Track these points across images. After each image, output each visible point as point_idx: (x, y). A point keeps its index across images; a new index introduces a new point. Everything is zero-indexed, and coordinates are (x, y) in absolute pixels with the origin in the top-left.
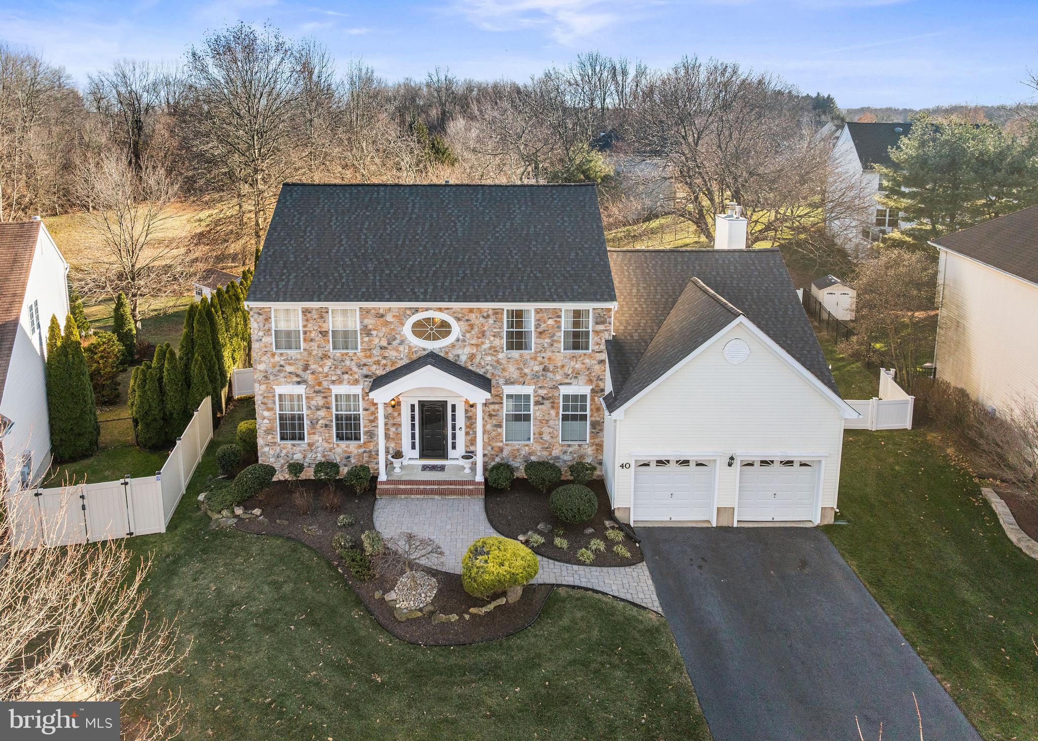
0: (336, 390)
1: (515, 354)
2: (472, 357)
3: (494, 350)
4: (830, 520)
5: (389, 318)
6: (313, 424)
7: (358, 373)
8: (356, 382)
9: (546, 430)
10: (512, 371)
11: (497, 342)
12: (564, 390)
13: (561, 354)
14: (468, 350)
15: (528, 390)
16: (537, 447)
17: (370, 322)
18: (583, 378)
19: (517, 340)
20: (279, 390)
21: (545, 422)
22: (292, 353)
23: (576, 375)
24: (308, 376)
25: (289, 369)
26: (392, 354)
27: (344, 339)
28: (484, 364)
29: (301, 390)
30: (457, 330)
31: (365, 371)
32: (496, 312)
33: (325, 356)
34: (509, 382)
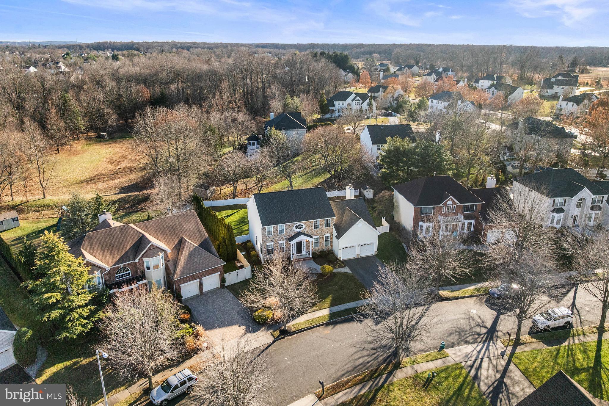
0: (280, 242)
1: (316, 229)
2: (307, 231)
3: (312, 229)
4: (376, 254)
5: (291, 226)
6: (275, 250)
7: (284, 238)
8: (284, 240)
9: (322, 244)
10: (315, 233)
11: (312, 228)
12: (325, 236)
13: (325, 228)
14: (306, 230)
15: (318, 237)
16: (320, 248)
17: (287, 227)
18: (329, 233)
19: (316, 227)
20: (268, 244)
21: (321, 243)
22: (271, 236)
23: (328, 232)
24: (274, 240)
25: (270, 239)
26: (291, 233)
27: (281, 231)
28: (310, 233)
29: (272, 243)
30: (304, 226)
31: (286, 237)
32: (312, 222)
33: (278, 235)
34: (314, 235)
